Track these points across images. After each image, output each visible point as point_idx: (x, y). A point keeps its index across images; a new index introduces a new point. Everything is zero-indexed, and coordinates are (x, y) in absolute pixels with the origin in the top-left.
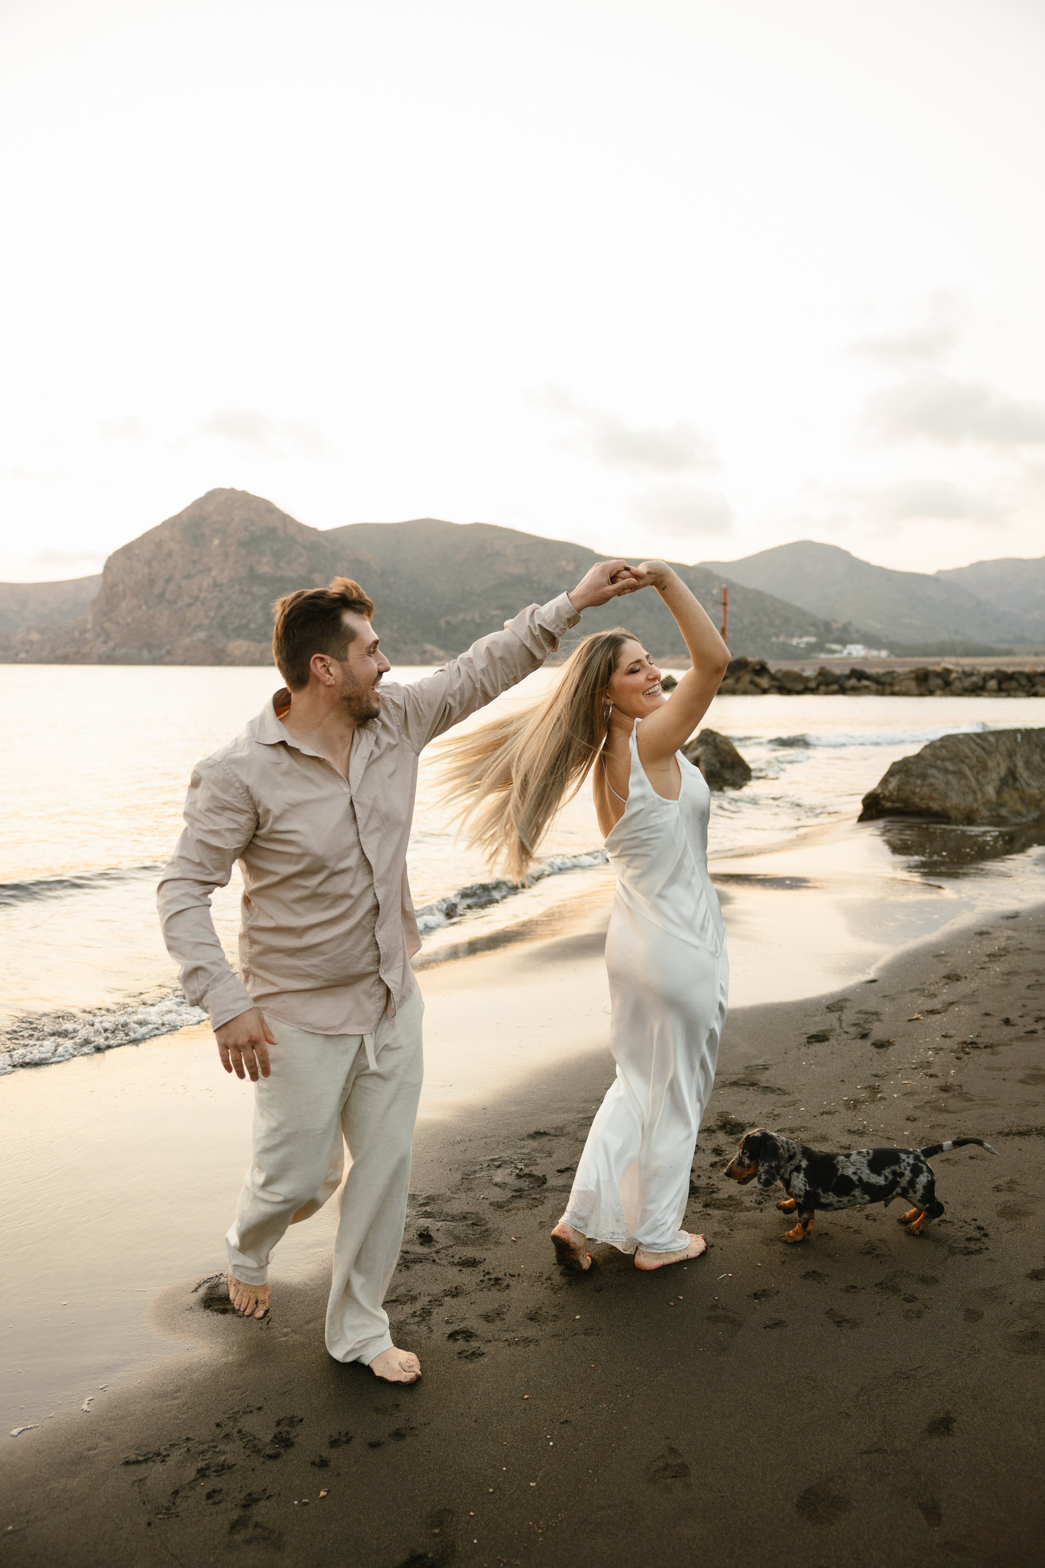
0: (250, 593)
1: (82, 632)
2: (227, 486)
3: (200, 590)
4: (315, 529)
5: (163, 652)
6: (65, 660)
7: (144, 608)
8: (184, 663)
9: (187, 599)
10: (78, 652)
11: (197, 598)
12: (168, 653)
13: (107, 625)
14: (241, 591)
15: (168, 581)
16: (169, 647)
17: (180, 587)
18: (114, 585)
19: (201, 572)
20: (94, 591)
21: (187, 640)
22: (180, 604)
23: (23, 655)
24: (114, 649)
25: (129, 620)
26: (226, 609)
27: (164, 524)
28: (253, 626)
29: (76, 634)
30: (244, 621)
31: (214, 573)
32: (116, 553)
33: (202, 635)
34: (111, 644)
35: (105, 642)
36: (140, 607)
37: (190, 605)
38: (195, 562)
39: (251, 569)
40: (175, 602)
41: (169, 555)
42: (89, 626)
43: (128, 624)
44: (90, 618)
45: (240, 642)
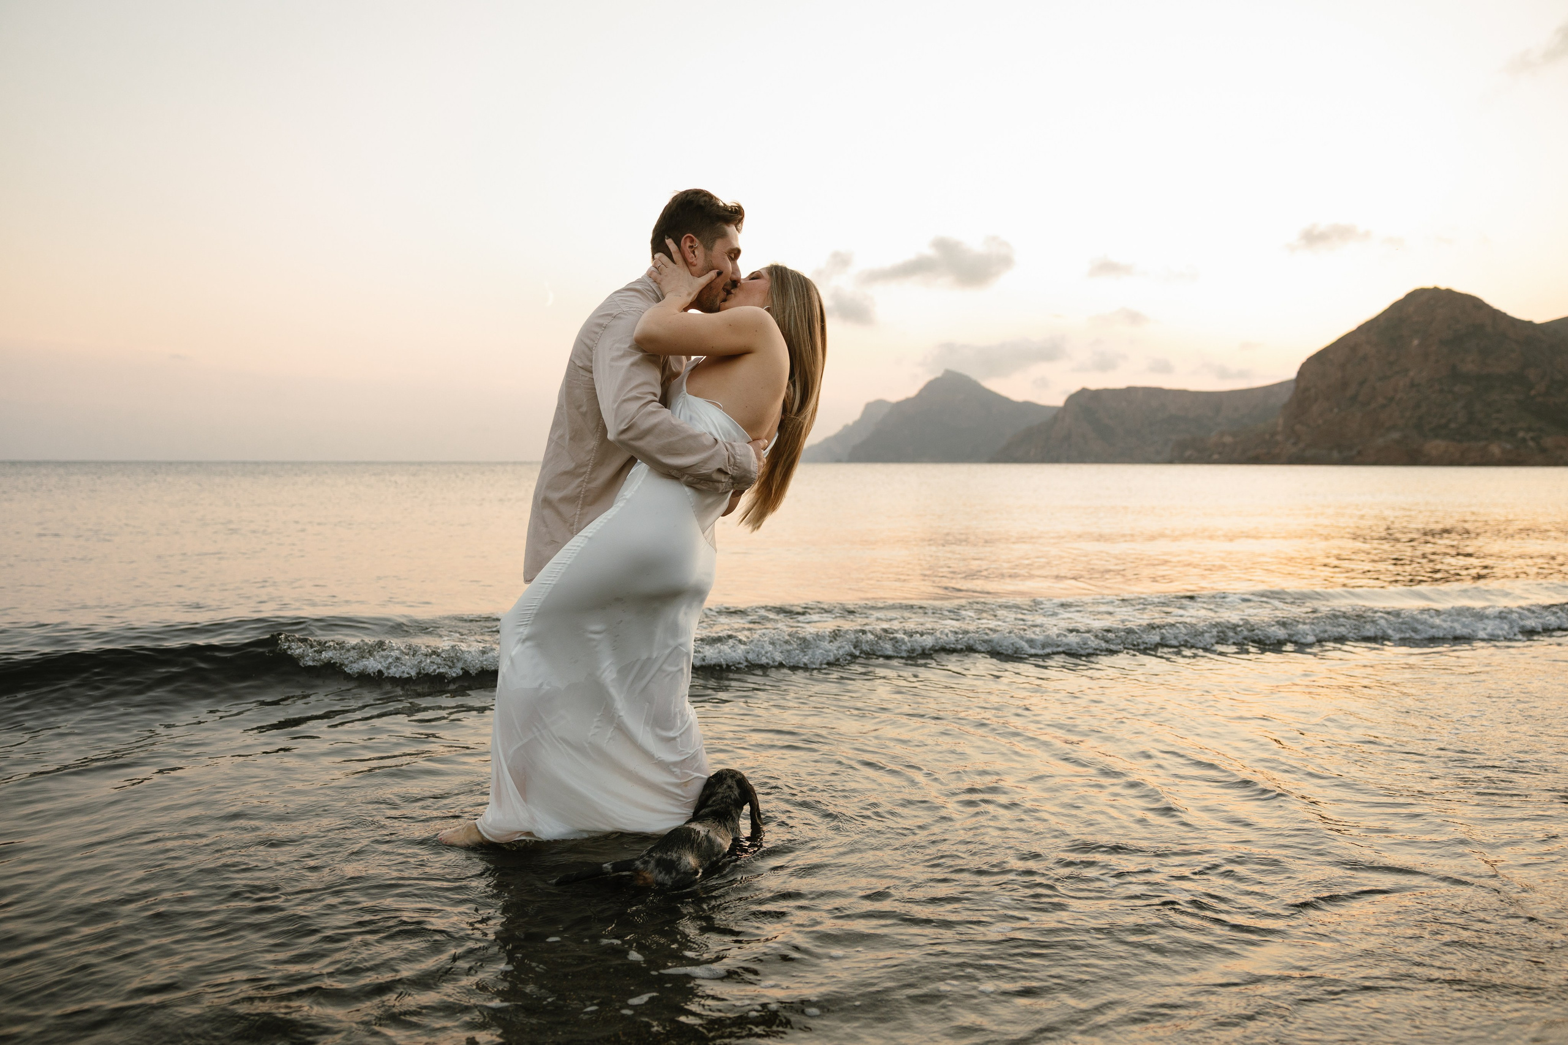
0: (1451, 392)
1: (1273, 435)
3: (1396, 391)
4: (1530, 323)
5: (1354, 452)
6: (1256, 460)
7: (1336, 410)
8: (1376, 463)
9: (1381, 400)
10: (1269, 453)
11: (1391, 399)
12: (1359, 453)
13: (1298, 427)
14: (1441, 391)
15: (1362, 384)
16: (1361, 447)
17: (1375, 389)
18: (1307, 390)
19: (1398, 373)
20: (1285, 397)
21: (1380, 441)
22: (1373, 406)
23: (1216, 456)
24: (1304, 450)
25: (1320, 422)
26: (1424, 409)
27: (1360, 329)
28: (1453, 425)
29: (1267, 437)
30: (1443, 421)
31: (1411, 374)
32: (1310, 359)
33: (1396, 435)
34: (1301, 445)
35: (1295, 444)
36: (1332, 410)
37: (1384, 406)
38: (1392, 364)
39: (1454, 368)
40: (1369, 404)
41: (1365, 358)
42: (1280, 429)
43: (1319, 426)
44: (1281, 421)
45: (1438, 442)
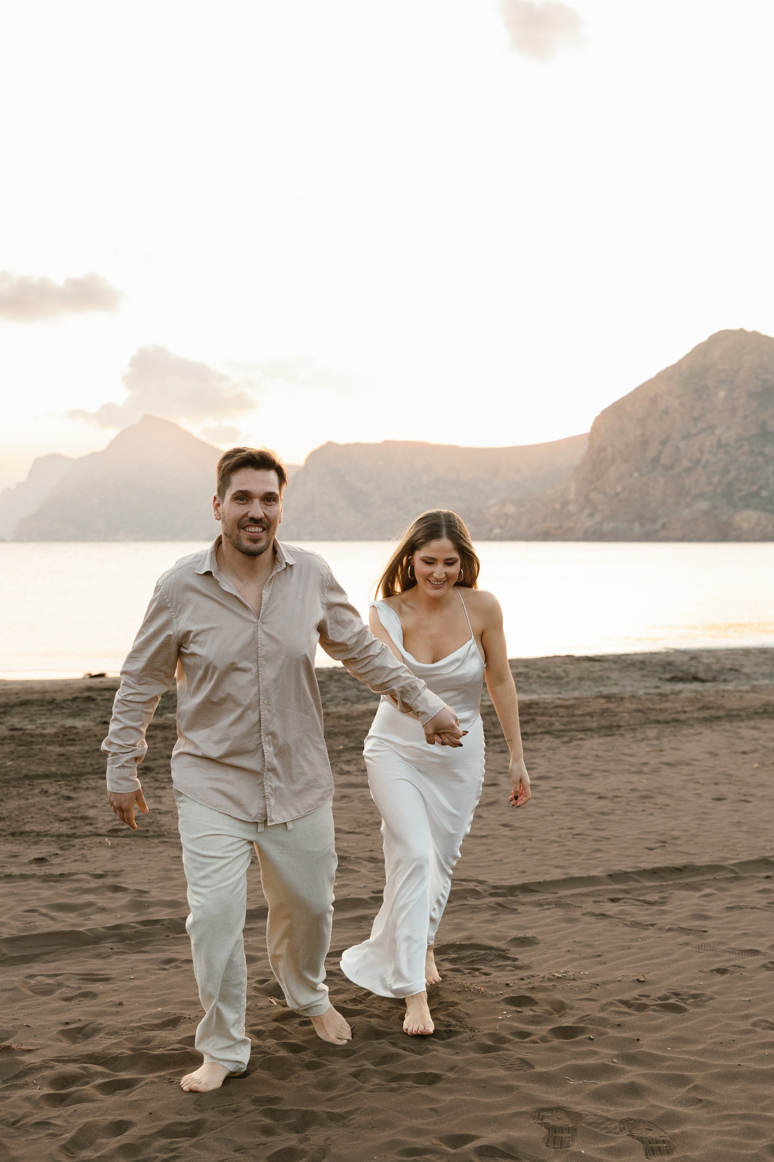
0: (761, 453)
1: (565, 504)
2: (736, 327)
3: (702, 452)
5: (658, 526)
6: (546, 536)
7: (636, 475)
8: (683, 539)
9: (686, 463)
10: (561, 527)
11: (698, 462)
12: (664, 526)
13: (593, 495)
14: (751, 453)
15: (664, 442)
16: (664, 520)
17: (678, 449)
18: (602, 449)
19: (703, 430)
20: (577, 454)
21: (686, 513)
22: (678, 469)
23: (497, 531)
24: (601, 523)
25: (619, 489)
26: (733, 474)
27: (660, 375)
28: (764, 493)
29: (558, 506)
30: (754, 488)
31: (718, 431)
32: (605, 412)
33: (703, 505)
36: (631, 475)
37: (689, 470)
38: (696, 419)
39: (763, 425)
40: (672, 467)
41: (666, 412)
42: (572, 496)
43: (617, 494)
44: (573, 487)
45: (749, 513)
